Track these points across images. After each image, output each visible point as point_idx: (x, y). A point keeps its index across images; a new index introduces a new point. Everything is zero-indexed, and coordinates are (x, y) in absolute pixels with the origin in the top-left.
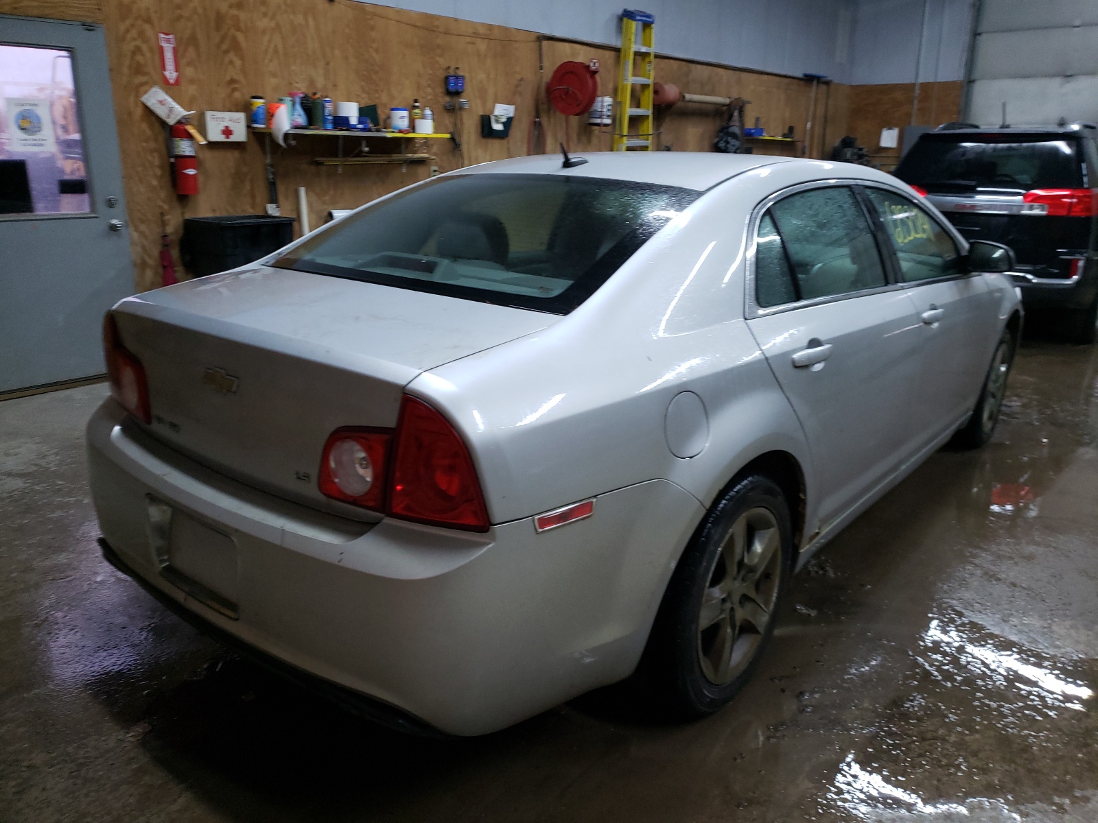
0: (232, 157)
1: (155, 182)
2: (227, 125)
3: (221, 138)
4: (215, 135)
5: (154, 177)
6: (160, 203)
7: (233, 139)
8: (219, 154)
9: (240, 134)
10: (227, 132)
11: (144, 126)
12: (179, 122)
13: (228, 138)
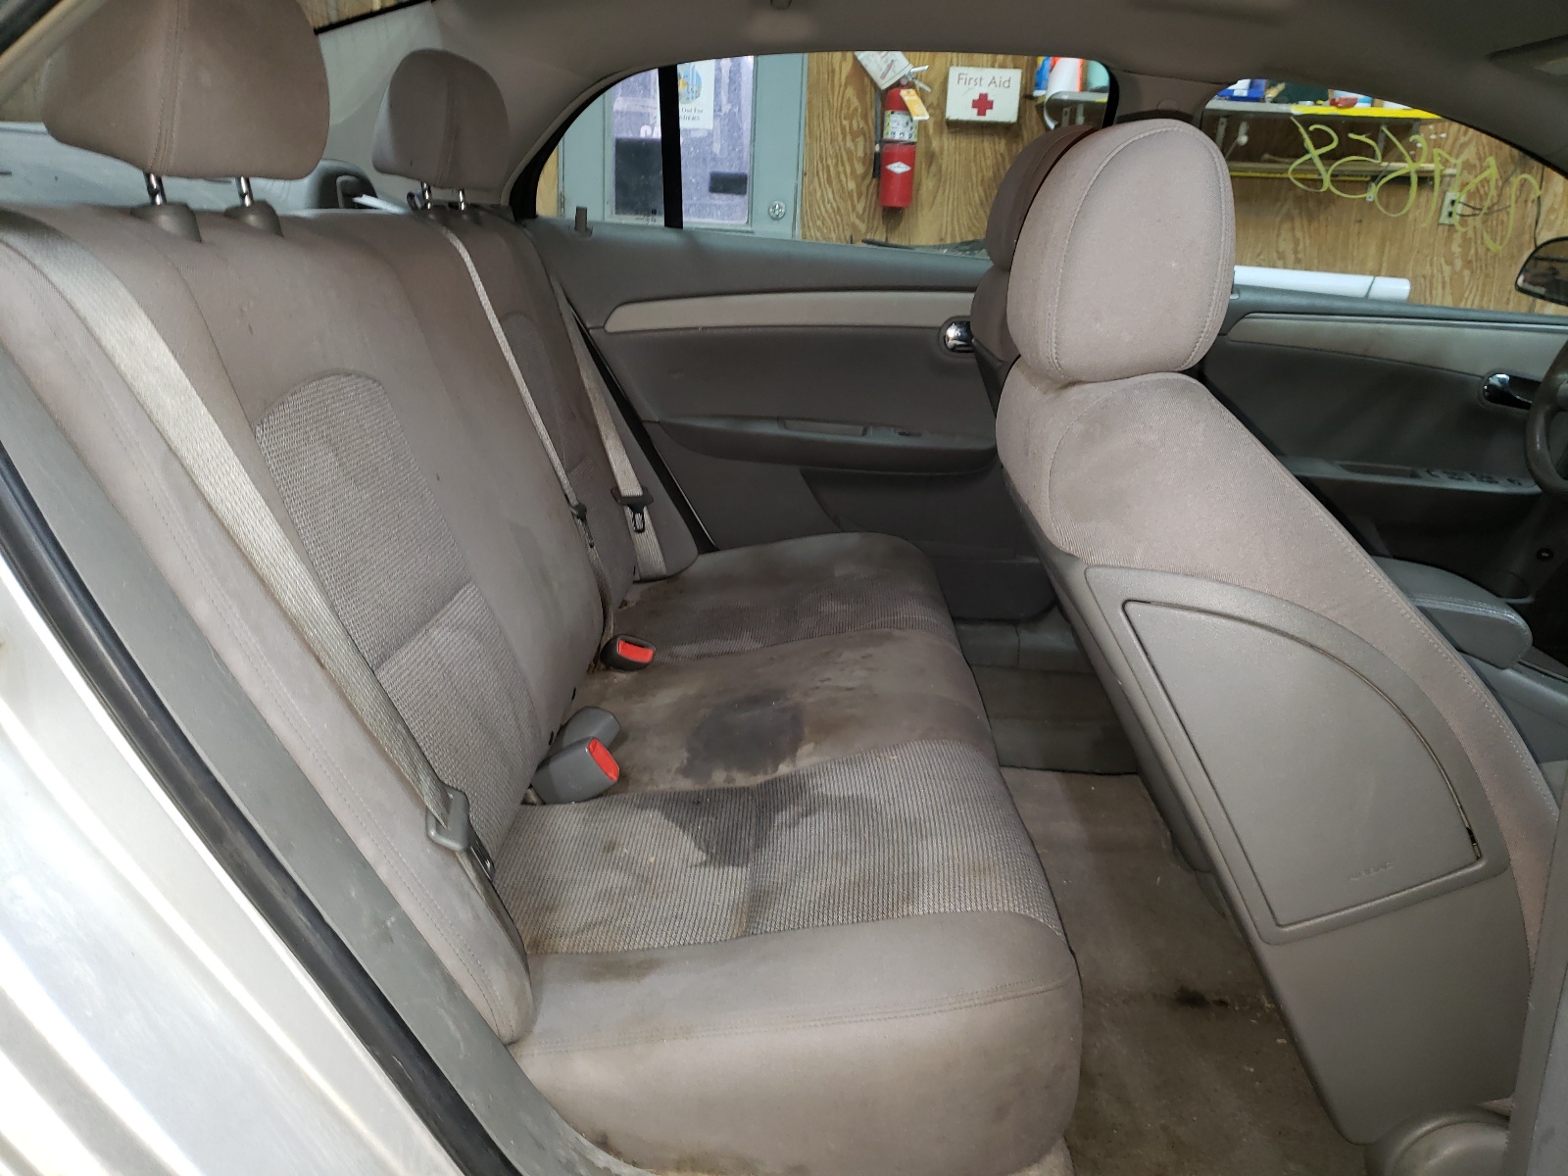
0: (991, 150)
1: (852, 185)
2: (984, 91)
3: (971, 115)
4: (959, 108)
5: (852, 177)
6: (853, 218)
7: (991, 116)
8: (967, 144)
9: (1006, 109)
10: (983, 104)
11: (850, 92)
12: (898, 85)
13: (982, 113)
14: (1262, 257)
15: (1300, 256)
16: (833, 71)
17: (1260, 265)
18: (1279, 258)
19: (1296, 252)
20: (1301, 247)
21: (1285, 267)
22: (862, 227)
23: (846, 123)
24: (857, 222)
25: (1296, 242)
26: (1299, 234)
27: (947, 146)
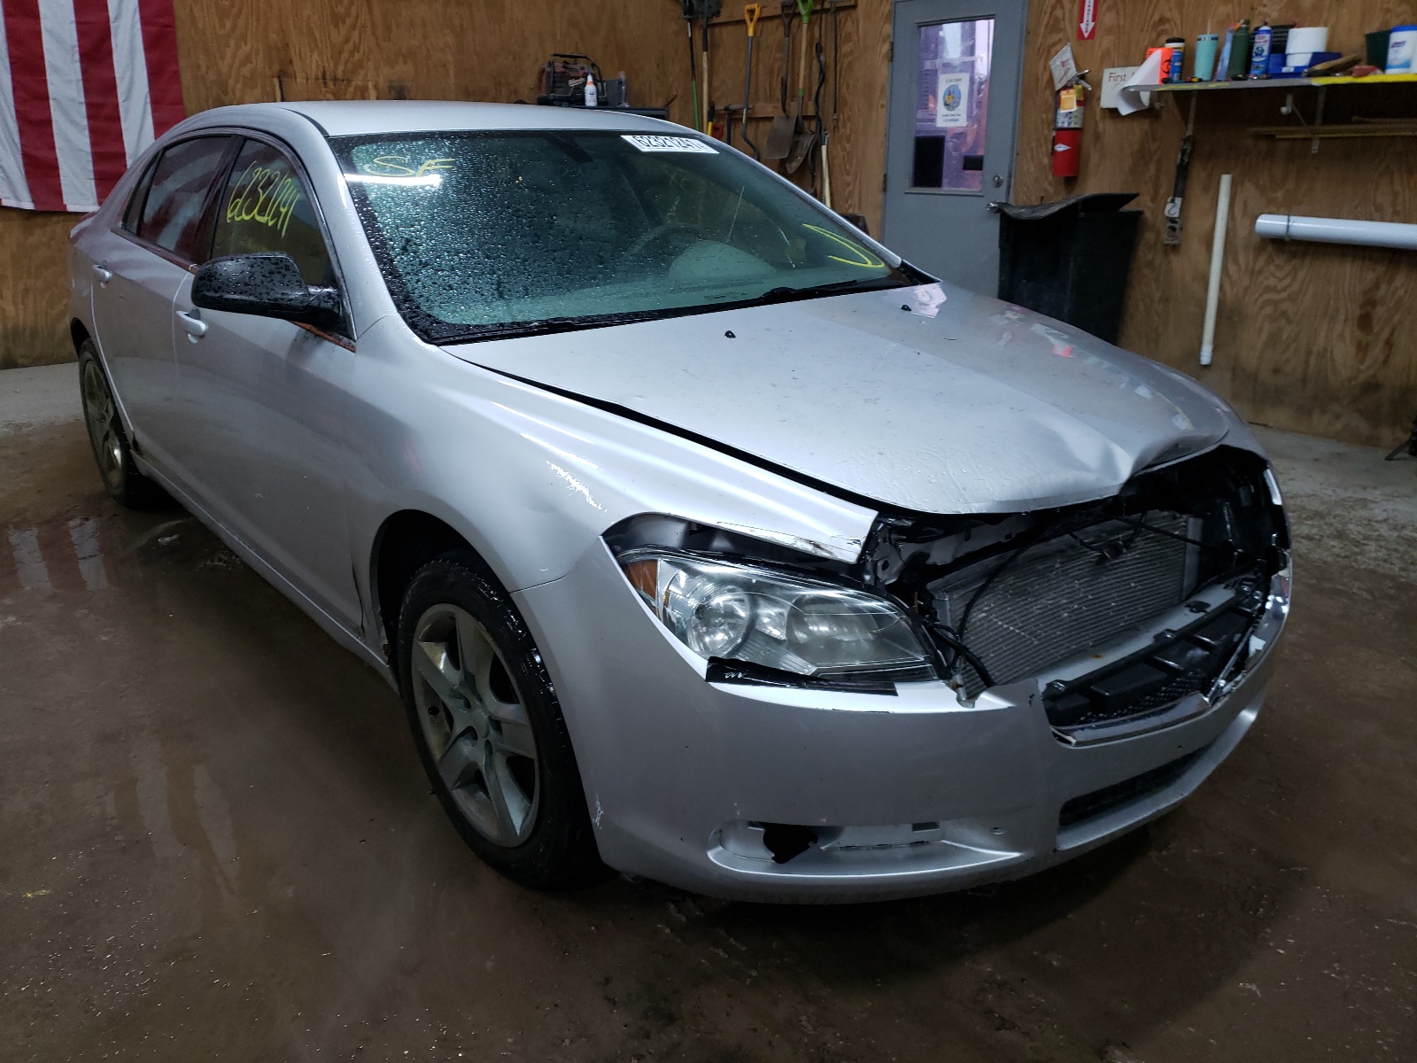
4: (1111, 99)
12: (1065, 86)
14: (1358, 209)
15: (1399, 208)
16: (1038, 79)
17: (1357, 218)
18: (1376, 211)
19: (1394, 204)
20: (1400, 199)
21: (1383, 220)
22: (1051, 191)
23: (1044, 116)
24: (1049, 188)
25: (1395, 195)
26: (1398, 187)
27: (1107, 127)
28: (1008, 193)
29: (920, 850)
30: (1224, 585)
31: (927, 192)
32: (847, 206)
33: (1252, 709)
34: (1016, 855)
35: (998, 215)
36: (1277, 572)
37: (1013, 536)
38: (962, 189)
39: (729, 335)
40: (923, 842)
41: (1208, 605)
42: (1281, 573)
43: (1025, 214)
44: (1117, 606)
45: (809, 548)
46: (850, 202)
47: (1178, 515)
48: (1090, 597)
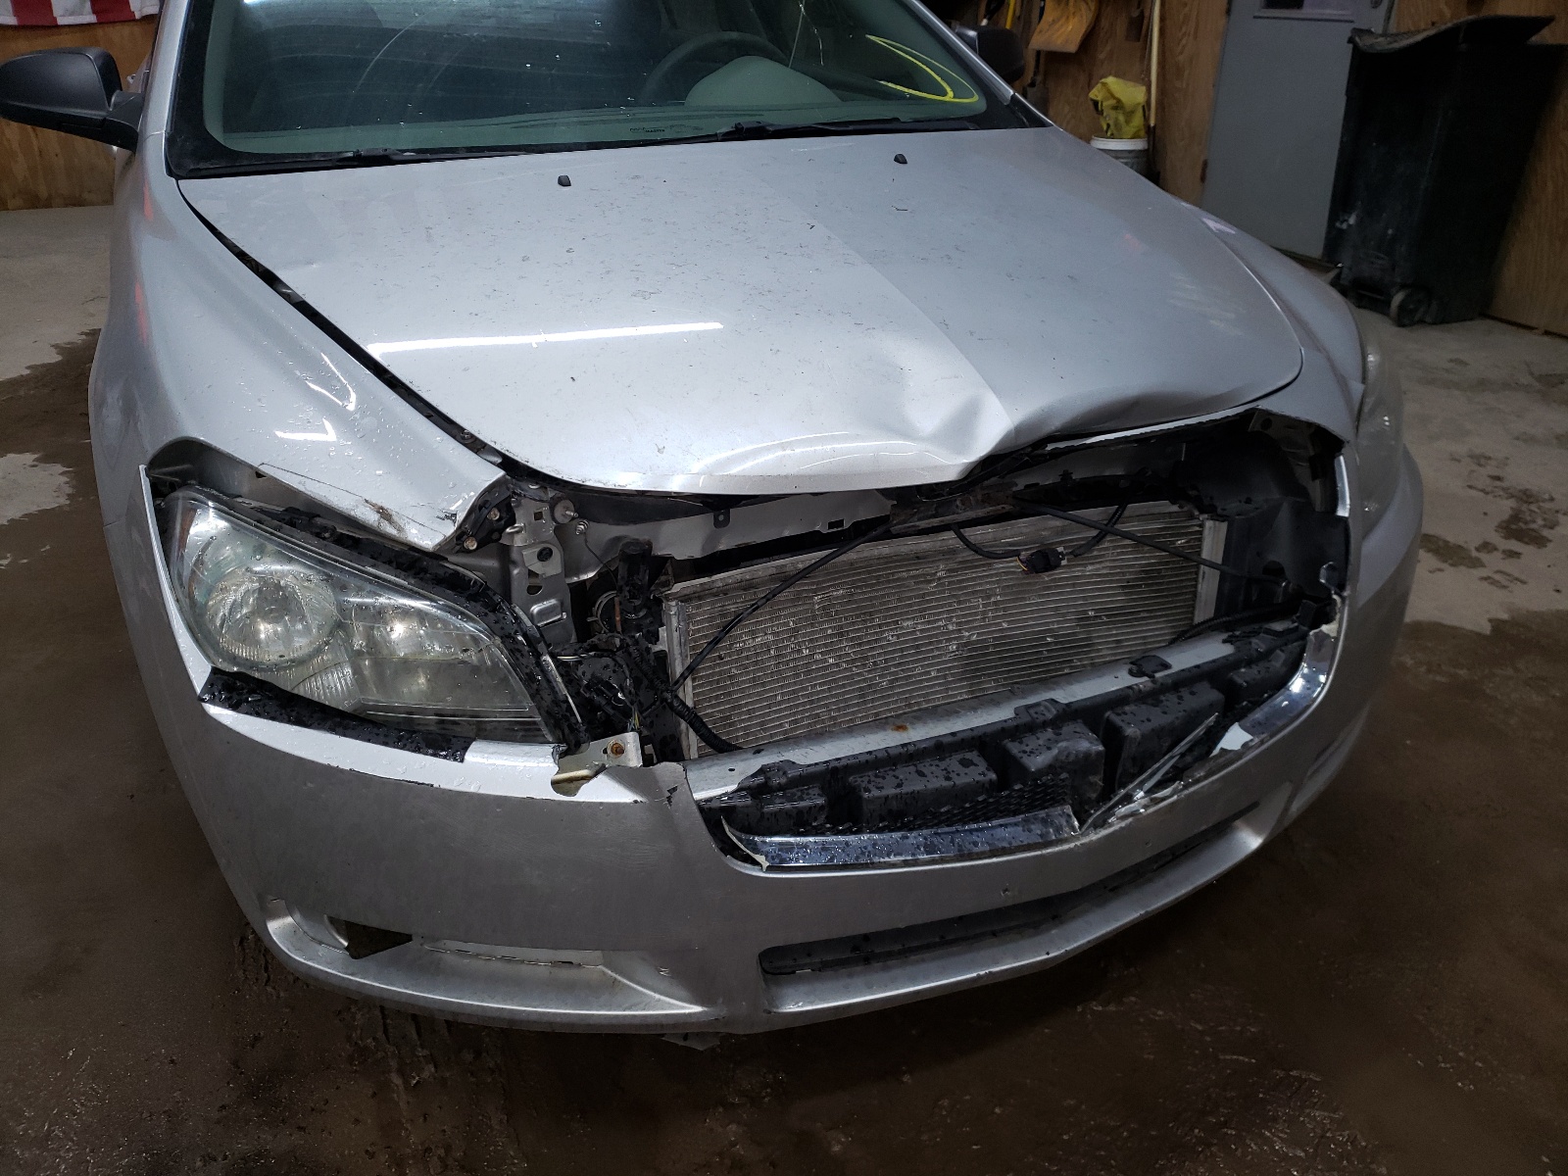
28: (1388, 18)
29: (565, 973)
30: (1225, 636)
31: (1288, 15)
32: (1180, 34)
33: (1258, 832)
34: (697, 1009)
35: (1351, 46)
36: (1318, 626)
37: (846, 525)
38: (1328, 11)
39: (564, 182)
40: (571, 963)
41: (1167, 666)
42: (1325, 628)
43: (1382, 44)
44: (1056, 643)
45: (370, 517)
46: (1184, 30)
47: (1196, 513)
48: (1005, 625)
